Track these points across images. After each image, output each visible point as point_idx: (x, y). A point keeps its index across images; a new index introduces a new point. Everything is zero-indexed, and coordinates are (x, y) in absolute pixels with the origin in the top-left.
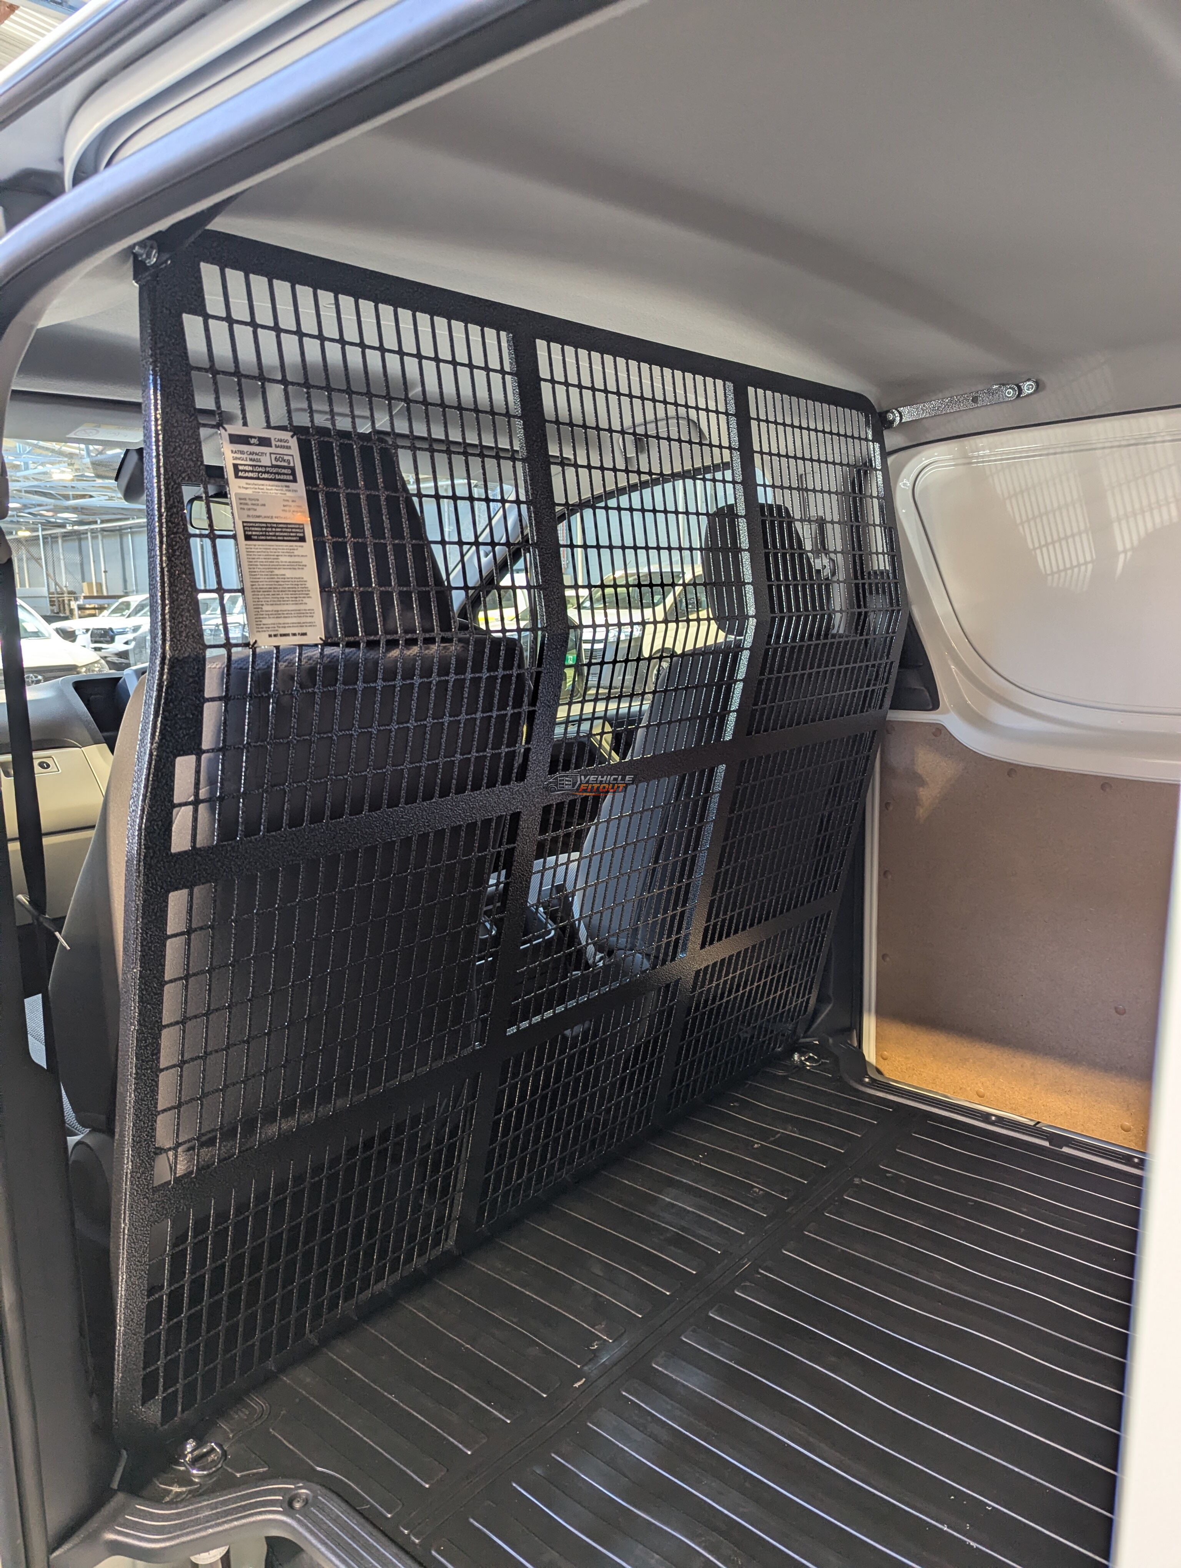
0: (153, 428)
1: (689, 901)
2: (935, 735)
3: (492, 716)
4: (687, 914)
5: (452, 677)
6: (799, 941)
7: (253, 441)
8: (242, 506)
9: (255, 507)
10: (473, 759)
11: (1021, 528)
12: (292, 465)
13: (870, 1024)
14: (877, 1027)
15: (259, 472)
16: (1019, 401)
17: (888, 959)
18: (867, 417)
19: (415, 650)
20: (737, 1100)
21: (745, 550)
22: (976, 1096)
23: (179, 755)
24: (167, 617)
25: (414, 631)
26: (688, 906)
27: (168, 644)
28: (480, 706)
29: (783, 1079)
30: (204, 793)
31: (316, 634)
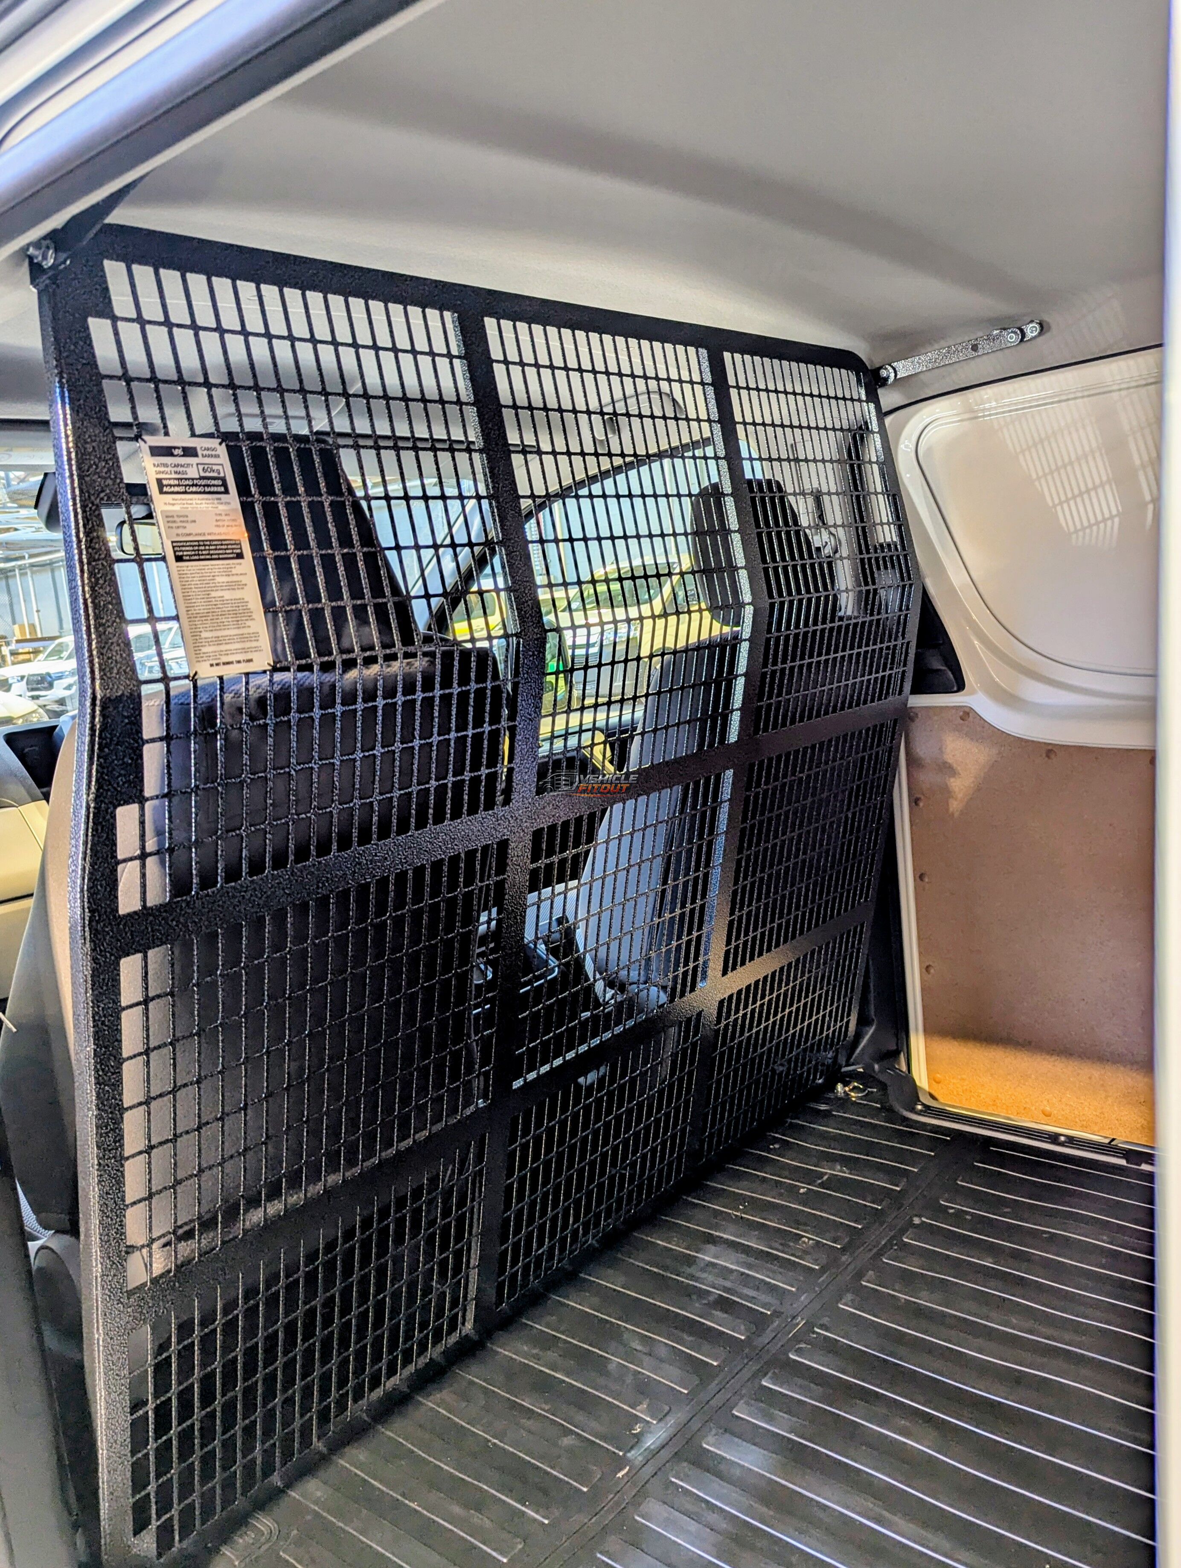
0: (64, 446)
1: (706, 924)
2: (962, 719)
3: (467, 736)
4: (704, 939)
5: (419, 696)
6: (832, 958)
7: (176, 452)
8: (170, 525)
9: (184, 524)
10: (450, 785)
11: (1037, 483)
12: (222, 475)
13: (918, 1042)
14: (926, 1046)
15: (186, 486)
16: (1023, 344)
17: (932, 971)
18: (857, 375)
19: (375, 669)
20: (777, 1141)
21: (735, 531)
22: (1042, 1116)
23: (120, 805)
24: (95, 653)
25: (372, 648)
26: (705, 930)
27: (98, 683)
28: (453, 725)
29: (827, 1114)
30: (151, 846)
31: (263, 660)
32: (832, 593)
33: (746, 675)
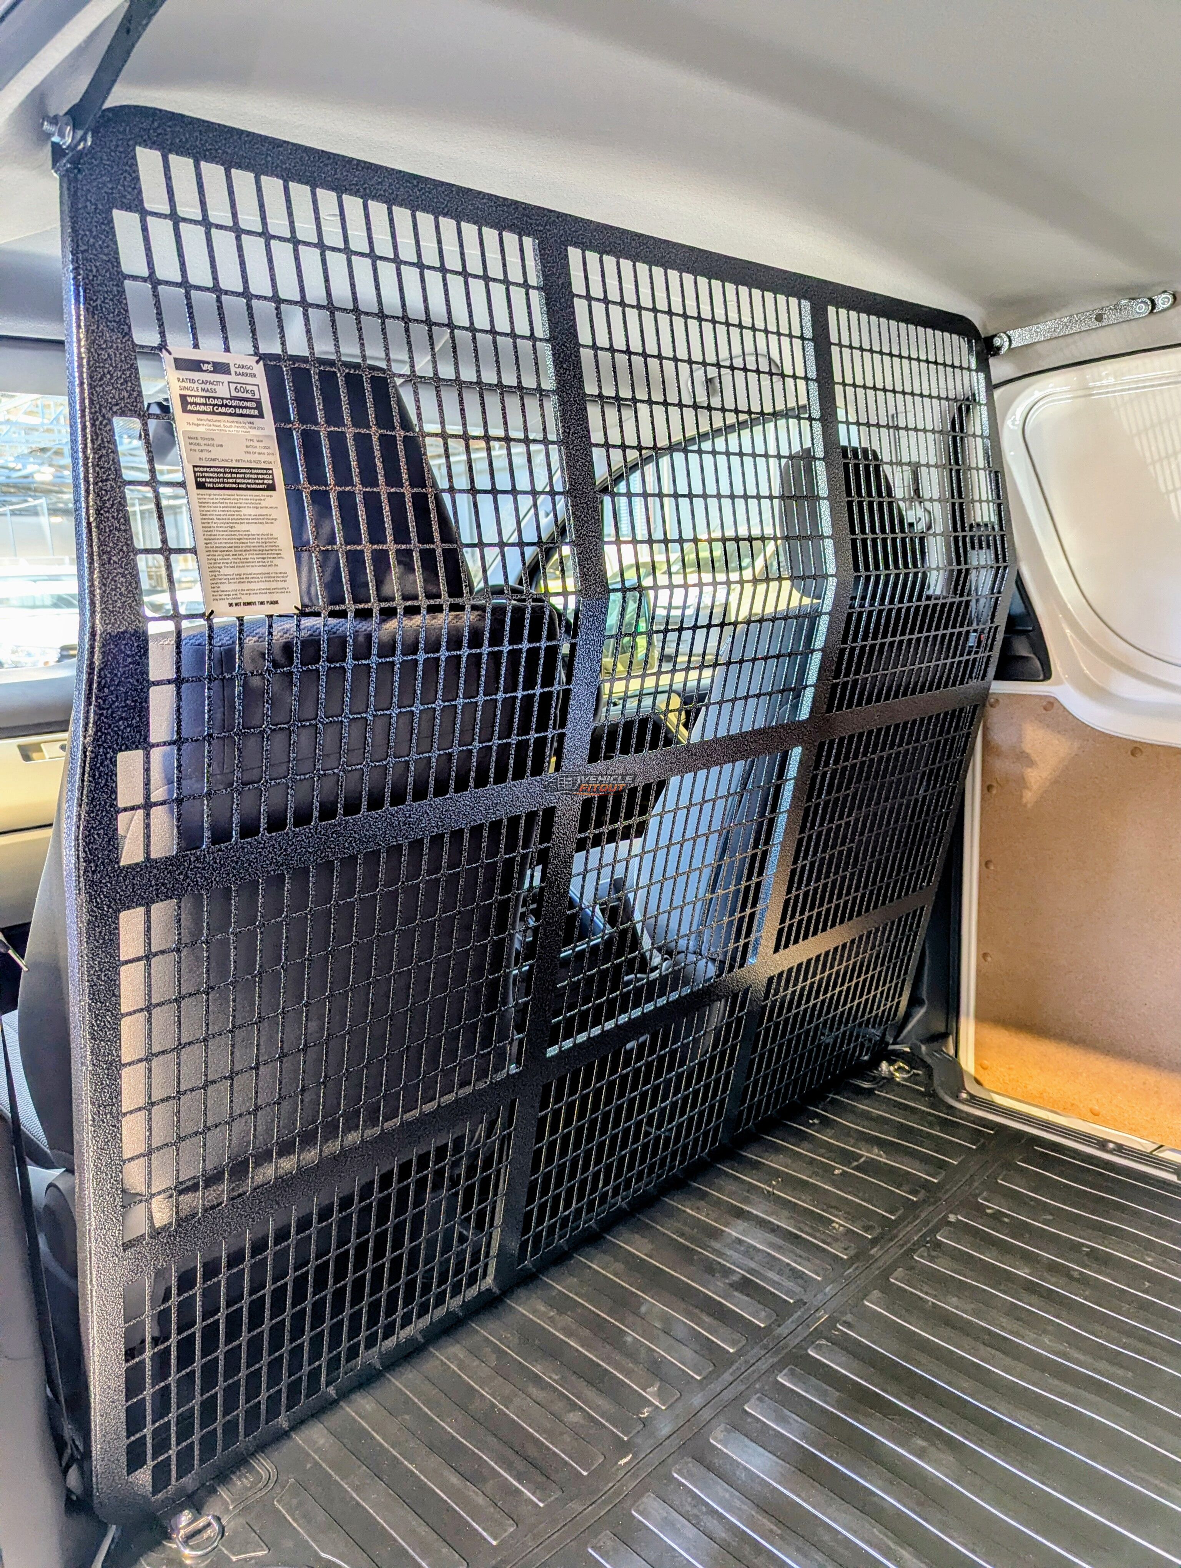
0: (75, 350)
1: (760, 901)
2: (1045, 709)
3: (516, 697)
4: (757, 917)
5: (465, 652)
6: (888, 940)
7: (205, 367)
8: (193, 447)
9: (209, 448)
10: (495, 748)
11: (1151, 468)
12: (257, 396)
13: (968, 1027)
14: (976, 1033)
15: (214, 405)
16: (1153, 318)
17: (989, 959)
18: (969, 342)
19: (417, 620)
20: (817, 1115)
21: (824, 498)
22: (1090, 1114)
23: (121, 750)
24: (96, 583)
25: (416, 598)
26: (759, 907)
27: (98, 615)
28: (501, 686)
29: (870, 1092)
30: (158, 794)
31: (290, 603)
32: (922, 570)
33: (823, 650)
